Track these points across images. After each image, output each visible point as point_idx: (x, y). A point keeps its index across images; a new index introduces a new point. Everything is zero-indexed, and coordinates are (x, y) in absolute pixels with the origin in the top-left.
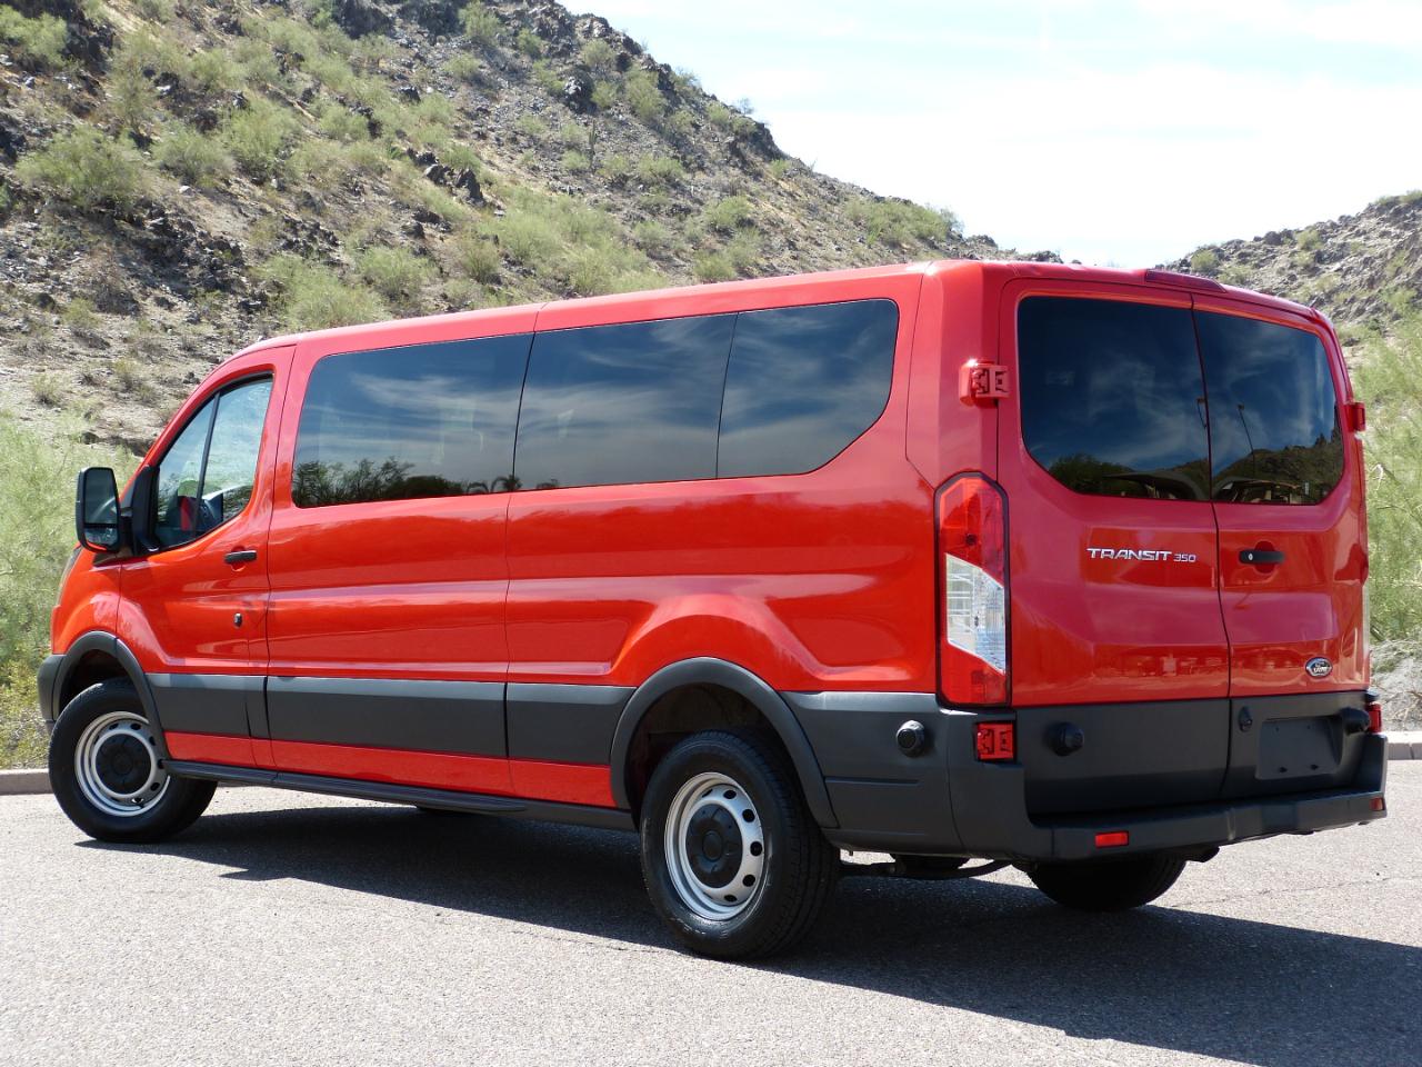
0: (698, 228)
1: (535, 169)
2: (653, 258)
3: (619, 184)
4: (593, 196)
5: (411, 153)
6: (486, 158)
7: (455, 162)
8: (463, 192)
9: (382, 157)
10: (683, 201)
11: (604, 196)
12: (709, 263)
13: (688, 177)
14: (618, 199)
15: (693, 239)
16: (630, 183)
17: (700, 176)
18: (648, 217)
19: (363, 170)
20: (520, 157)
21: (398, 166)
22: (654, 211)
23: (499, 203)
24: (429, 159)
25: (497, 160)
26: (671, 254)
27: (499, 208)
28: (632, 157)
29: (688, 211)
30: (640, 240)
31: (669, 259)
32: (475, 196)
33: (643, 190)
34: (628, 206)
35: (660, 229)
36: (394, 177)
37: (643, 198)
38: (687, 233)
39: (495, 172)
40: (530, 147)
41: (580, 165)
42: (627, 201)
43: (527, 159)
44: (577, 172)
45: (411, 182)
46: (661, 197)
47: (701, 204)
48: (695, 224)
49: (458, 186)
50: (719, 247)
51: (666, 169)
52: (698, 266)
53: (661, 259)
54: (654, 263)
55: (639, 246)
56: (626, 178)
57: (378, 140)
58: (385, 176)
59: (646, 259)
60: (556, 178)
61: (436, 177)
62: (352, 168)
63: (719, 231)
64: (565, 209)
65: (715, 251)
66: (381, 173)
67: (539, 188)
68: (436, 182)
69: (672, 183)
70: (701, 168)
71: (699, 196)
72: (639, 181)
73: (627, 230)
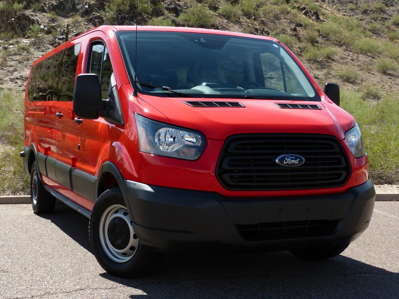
0: (390, 24)
1: (339, 10)
2: (374, 34)
3: (365, 12)
4: (356, 17)
5: (299, 7)
6: (324, 8)
7: (312, 9)
8: (314, 17)
9: (289, 9)
10: (385, 16)
11: (360, 16)
12: (392, 34)
13: (387, 8)
14: (364, 17)
15: (388, 27)
16: (368, 12)
17: (391, 8)
18: (373, 22)
19: (282, 13)
20: (335, 6)
21: (294, 11)
22: (376, 19)
23: (325, 20)
24: (304, 8)
25: (328, 8)
26: (380, 32)
27: (325, 22)
28: (370, 4)
29: (386, 19)
30: (371, 29)
31: (379, 34)
32: (318, 18)
33: (372, 14)
34: (367, 18)
35: (377, 25)
36: (292, 14)
37: (373, 16)
38: (386, 25)
39: (327, 11)
40: (338, 3)
41: (353, 7)
42: (367, 17)
43: (337, 7)
44: (352, 10)
45: (297, 15)
46: (378, 15)
47: (391, 16)
48: (389, 23)
49: (313, 16)
50: (396, 29)
51: (380, 6)
52: (388, 36)
53: (377, 34)
54: (374, 35)
55: (370, 30)
56: (367, 10)
57: (289, 4)
58: (289, 14)
59: (372, 34)
60: (346, 12)
61: (306, 14)
62: (279, 12)
63: (396, 24)
64: (347, 21)
65: (394, 30)
66: (288, 13)
67: (339, 15)
68: (306, 15)
69: (382, 11)
70: (392, 5)
71: (390, 14)
72: (371, 11)
73: (366, 26)
